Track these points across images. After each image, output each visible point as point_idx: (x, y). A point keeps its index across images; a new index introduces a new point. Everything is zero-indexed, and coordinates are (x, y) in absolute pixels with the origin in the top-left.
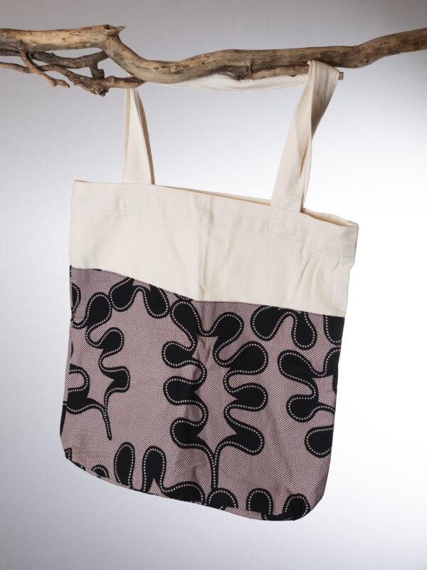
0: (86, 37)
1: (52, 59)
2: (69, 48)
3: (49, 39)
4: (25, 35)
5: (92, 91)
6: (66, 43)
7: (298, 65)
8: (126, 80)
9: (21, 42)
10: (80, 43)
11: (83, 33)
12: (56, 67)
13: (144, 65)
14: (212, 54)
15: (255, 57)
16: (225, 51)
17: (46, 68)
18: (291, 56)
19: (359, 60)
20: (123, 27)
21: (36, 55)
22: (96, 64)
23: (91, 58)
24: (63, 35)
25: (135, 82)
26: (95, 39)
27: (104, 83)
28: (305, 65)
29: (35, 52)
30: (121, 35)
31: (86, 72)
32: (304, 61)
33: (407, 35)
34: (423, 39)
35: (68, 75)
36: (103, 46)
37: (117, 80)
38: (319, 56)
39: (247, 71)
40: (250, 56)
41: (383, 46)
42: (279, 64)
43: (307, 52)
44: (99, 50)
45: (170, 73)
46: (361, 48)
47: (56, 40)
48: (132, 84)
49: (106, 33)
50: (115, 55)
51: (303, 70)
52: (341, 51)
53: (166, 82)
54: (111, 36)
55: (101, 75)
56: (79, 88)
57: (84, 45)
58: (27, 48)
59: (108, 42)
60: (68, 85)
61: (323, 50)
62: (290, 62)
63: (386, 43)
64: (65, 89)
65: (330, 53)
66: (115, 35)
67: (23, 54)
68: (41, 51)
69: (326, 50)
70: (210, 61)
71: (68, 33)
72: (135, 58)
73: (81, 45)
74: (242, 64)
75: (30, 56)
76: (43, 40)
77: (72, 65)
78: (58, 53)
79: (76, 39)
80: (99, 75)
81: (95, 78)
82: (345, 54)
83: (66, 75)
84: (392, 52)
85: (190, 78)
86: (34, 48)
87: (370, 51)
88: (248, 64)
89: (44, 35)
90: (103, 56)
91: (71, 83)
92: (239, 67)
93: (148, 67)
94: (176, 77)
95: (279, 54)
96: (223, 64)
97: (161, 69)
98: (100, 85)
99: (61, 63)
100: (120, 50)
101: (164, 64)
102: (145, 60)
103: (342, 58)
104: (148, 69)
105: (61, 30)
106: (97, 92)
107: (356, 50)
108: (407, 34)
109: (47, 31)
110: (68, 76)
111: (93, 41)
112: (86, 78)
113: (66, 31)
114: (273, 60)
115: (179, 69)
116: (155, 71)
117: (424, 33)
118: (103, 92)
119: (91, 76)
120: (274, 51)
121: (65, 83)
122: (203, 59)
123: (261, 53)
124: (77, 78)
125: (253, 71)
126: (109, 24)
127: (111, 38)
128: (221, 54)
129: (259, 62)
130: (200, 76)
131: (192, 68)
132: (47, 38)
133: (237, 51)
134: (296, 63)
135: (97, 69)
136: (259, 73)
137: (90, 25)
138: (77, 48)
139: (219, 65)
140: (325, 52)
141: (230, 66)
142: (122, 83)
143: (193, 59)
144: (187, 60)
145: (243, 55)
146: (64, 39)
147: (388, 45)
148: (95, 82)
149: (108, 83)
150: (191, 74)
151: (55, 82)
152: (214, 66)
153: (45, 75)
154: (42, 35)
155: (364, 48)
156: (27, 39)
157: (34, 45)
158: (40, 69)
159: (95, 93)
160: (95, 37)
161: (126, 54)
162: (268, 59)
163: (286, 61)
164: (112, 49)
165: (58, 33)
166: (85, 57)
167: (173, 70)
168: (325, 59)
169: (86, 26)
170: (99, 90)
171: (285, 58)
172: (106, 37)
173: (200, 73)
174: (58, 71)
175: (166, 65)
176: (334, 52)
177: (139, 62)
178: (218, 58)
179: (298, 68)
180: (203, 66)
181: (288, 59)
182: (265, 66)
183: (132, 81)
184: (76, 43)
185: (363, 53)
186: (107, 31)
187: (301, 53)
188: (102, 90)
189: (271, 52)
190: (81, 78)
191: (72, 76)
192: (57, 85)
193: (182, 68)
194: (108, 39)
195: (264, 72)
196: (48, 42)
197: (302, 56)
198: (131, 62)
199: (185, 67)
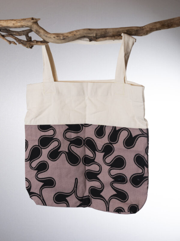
0: (23, 23)
1: (9, 32)
2: (16, 27)
3: (7, 24)
5: (26, 47)
6: (15, 26)
8: (41, 42)
10: (21, 26)
11: (22, 22)
12: (10, 35)
13: (49, 36)
14: (79, 30)
15: (98, 32)
16: (84, 29)
17: (6, 36)
18: (113, 32)
19: (143, 33)
20: (39, 19)
21: (1, 30)
22: (28, 34)
23: (25, 32)
24: (13, 22)
25: (45, 43)
26: (27, 24)
27: (32, 43)
28: (120, 35)
30: (39, 22)
31: (23, 38)
32: (119, 34)
33: (164, 22)
34: (171, 24)
35: (16, 39)
36: (31, 27)
37: (37, 42)
38: (126, 32)
39: (94, 38)
40: (95, 32)
41: (154, 27)
42: (108, 35)
43: (121, 30)
44: (29, 28)
45: (60, 39)
46: (144, 28)
47: (10, 24)
48: (44, 44)
49: (32, 22)
50: (36, 31)
51: (118, 38)
52: (136, 29)
53: (59, 43)
55: (30, 39)
56: (21, 45)
57: (22, 26)
59: (33, 25)
60: (16, 44)
61: (127, 29)
62: (113, 34)
63: (155, 26)
64: (15, 45)
65: (130, 30)
66: (36, 23)
68: (4, 29)
69: (129, 29)
70: (78, 34)
71: (15, 22)
72: (45, 33)
73: (21, 27)
74: (92, 35)
76: (4, 24)
77: (17, 34)
78: (11, 29)
79: (19, 24)
80: (29, 39)
81: (27, 41)
82: (137, 31)
84: (157, 29)
85: (69, 41)
86: (1, 27)
87: (148, 29)
88: (95, 35)
89: (5, 22)
90: (31, 31)
91: (17, 43)
92: (90, 37)
93: (51, 36)
94: (63, 41)
95: (108, 31)
96: (83, 35)
97: (56, 38)
98: (30, 44)
99: (13, 34)
100: (38, 29)
101: (58, 35)
102: (50, 33)
103: (135, 32)
104: (50, 37)
105: (12, 20)
106: (28, 47)
107: (142, 28)
108: (164, 21)
109: (6, 20)
110: (16, 40)
111: (26, 25)
112: (24, 41)
113: (15, 20)
114: (105, 34)
115: (64, 37)
116: (54, 38)
117: (172, 21)
118: (31, 47)
119: (26, 40)
120: (106, 29)
121: (14, 43)
122: (75, 33)
123: (100, 31)
124: (20, 41)
125: (96, 38)
126: (33, 17)
127: (34, 24)
128: (82, 31)
129: (99, 34)
130: (73, 40)
131: (70, 37)
133: (89, 29)
134: (116, 35)
135: (28, 36)
136: (99, 39)
137: (25, 18)
138: (19, 28)
139: (82, 36)
140: (128, 30)
141: (86, 36)
142: (39, 43)
143: (70, 33)
144: (68, 33)
145: (92, 31)
146: (14, 24)
147: (156, 27)
148: (28, 43)
149: (33, 43)
151: (10, 42)
152: (79, 36)
153: (6, 39)
154: (4, 22)
155: (145, 28)
158: (3, 36)
159: (27, 48)
160: (27, 23)
161: (41, 31)
162: (103, 33)
163: (111, 34)
164: (35, 28)
165: (11, 21)
166: (23, 31)
167: (62, 38)
168: (128, 33)
169: (23, 18)
170: (30, 46)
171: (111, 32)
172: (32, 23)
173: (74, 39)
174: (11, 37)
175: (58, 36)
176: (132, 30)
177: (47, 34)
178: (81, 32)
179: (116, 37)
180: (75, 36)
181: (112, 33)
182: (102, 36)
183: (44, 43)
184: (19, 26)
185: (145, 30)
186: (33, 21)
187: (118, 30)
188: (31, 46)
189: (104, 30)
190: (22, 41)
191: (18, 40)
192: (11, 44)
193: (65, 37)
194: (33, 24)
195: (101, 39)
196: (6, 25)
197: (118, 32)
198: (43, 34)
199: (67, 37)
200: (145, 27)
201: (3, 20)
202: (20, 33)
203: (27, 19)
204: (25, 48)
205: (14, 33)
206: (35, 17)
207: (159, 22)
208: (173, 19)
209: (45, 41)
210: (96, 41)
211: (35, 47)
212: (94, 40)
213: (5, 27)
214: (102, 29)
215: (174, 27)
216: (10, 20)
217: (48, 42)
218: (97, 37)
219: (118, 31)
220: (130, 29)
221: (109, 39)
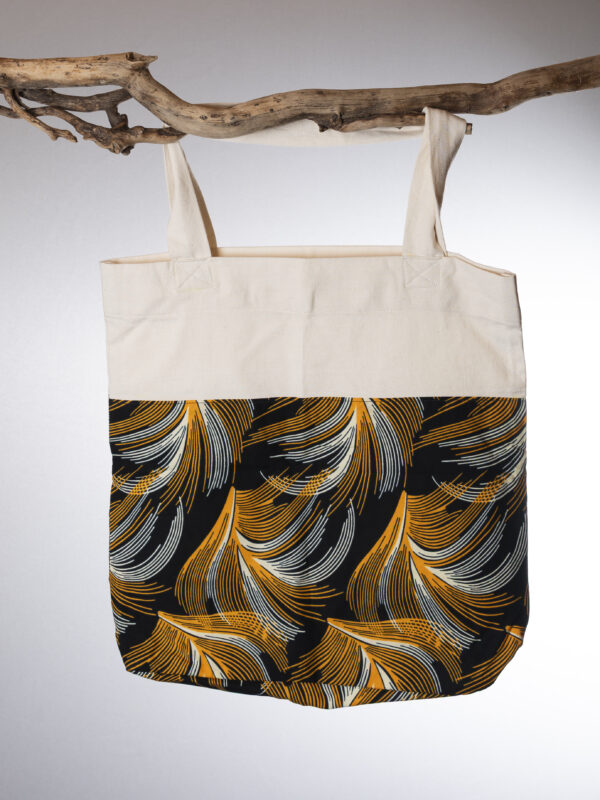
0: (100, 71)
1: (51, 99)
2: (74, 84)
3: (45, 73)
4: (10, 66)
5: (110, 149)
6: (71, 79)
7: (407, 114)
8: (160, 132)
9: (4, 77)
10: (91, 79)
11: (96, 65)
12: (56, 111)
13: (185, 112)
14: (285, 95)
15: (347, 102)
16: (303, 92)
17: (41, 112)
18: (398, 100)
19: (494, 106)
20: (155, 58)
21: (26, 93)
22: (115, 107)
23: (107, 99)
24: (66, 67)
25: (173, 134)
26: (113, 75)
27: (128, 137)
28: (419, 112)
29: (25, 90)
30: (151, 68)
31: (100, 119)
32: (416, 107)
33: (562, 69)
34: (586, 75)
35: (75, 122)
36: (125, 83)
37: (146, 132)
38: (438, 100)
39: (334, 121)
40: (339, 100)
41: (529, 86)
42: (382, 111)
43: (421, 94)
44: (120, 88)
45: (224, 125)
46: (497, 87)
47: (56, 73)
48: (169, 138)
49: (129, 67)
50: (144, 98)
51: (414, 121)
52: (470, 91)
53: (218, 137)
54: (137, 70)
55: (122, 124)
56: (91, 144)
57: (97, 82)
58: (13, 84)
59: (133, 78)
60: (75, 139)
61: (442, 91)
62: (396, 108)
63: (532, 82)
64: (71, 143)
65: (454, 96)
66: (143, 69)
67: (7, 92)
68: (34, 88)
69: (448, 90)
70: (282, 107)
71: (73, 66)
72: (173, 102)
73: (93, 82)
74: (328, 111)
75: (16, 94)
76: (36, 73)
77: (79, 107)
78: (58, 90)
79: (86, 74)
80: (121, 124)
81: (113, 130)
82: (475, 97)
83: (72, 123)
84: (539, 93)
85: (252, 131)
86: (23, 84)
87: (510, 92)
88: (337, 112)
89: (38, 67)
90: (125, 95)
91: (79, 136)
92: (322, 116)
93: (192, 115)
94: (233, 129)
95: (380, 97)
96: (300, 112)
97: (210, 119)
99: (64, 105)
100: (150, 91)
101: (215, 110)
102: (188, 105)
103: (469, 102)
104: (191, 118)
105: (63, 60)
106: (117, 150)
107: (490, 89)
108: (562, 67)
109: (41, 61)
110: (75, 126)
111: (110, 77)
112: (101, 129)
113: (71, 61)
114: (372, 106)
115: (237, 118)
116: (202, 121)
117: (587, 67)
118: (127, 151)
119: (110, 127)
120: (374, 92)
121: (70, 136)
122: (272, 104)
123: (356, 96)
124: (88, 129)
125: (343, 121)
126: (133, 51)
127: (137, 74)
128: (297, 98)
129: (353, 108)
130: (267, 127)
131: (255, 117)
132: (41, 71)
133: (320, 92)
134: (406, 109)
135: (117, 114)
136: (352, 124)
137: (104, 53)
138: (86, 85)
139: (295, 113)
140: (446, 94)
141: (310, 114)
142: (154, 137)
143: (257, 105)
144: (249, 104)
145: (329, 98)
146: (67, 74)
148: (114, 136)
149: (133, 138)
150: (253, 126)
151: (56, 133)
152: (287, 114)
153: (41, 123)
154: (35, 68)
155: (500, 88)
156: (13, 71)
157: (24, 80)
158: (32, 113)
159: (113, 151)
160: (114, 72)
161: (160, 96)
162: (365, 105)
163: (390, 108)
164: (139, 88)
165: (59, 64)
166: (99, 96)
167: (228, 120)
168: (445, 104)
169: (98, 54)
170: (121, 146)
171: (389, 103)
172: (129, 72)
173: (267, 124)
174: (59, 116)
175: (217, 113)
176: (459, 94)
177: (179, 107)
178: (292, 102)
179: (406, 117)
180: (271, 114)
181: (394, 104)
182: (360, 115)
183: (168, 135)
184: (85, 79)
185: (500, 95)
186: (133, 63)
187: (412, 95)
188: (124, 148)
189: (369, 94)
190: (94, 130)
191: (81, 125)
192: (59, 138)
193: (241, 118)
194: (133, 74)
195: (359, 124)
196: (44, 77)
197: (415, 101)
198: (166, 108)
199: (246, 115)
200: (501, 84)
201: (33, 60)
202: (87, 104)
203: (111, 55)
204: (104, 151)
205: (70, 104)
206: (139, 51)
207: (543, 69)
208: (590, 60)
209: (171, 129)
210: (342, 131)
211: (139, 148)
212: (333, 127)
213: (37, 83)
214: (361, 91)
215: (594, 86)
216: (57, 59)
217: (184, 134)
218: (343, 117)
219: (414, 98)
220: (453, 93)
221: (383, 125)
